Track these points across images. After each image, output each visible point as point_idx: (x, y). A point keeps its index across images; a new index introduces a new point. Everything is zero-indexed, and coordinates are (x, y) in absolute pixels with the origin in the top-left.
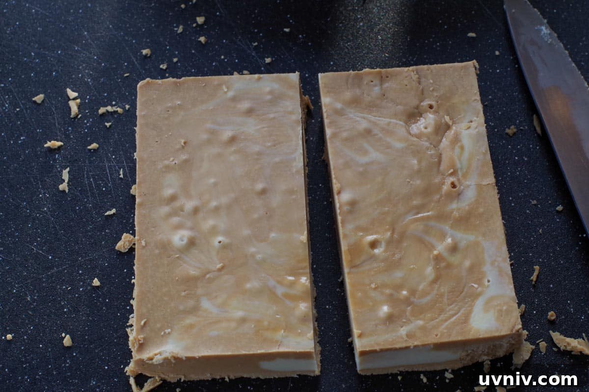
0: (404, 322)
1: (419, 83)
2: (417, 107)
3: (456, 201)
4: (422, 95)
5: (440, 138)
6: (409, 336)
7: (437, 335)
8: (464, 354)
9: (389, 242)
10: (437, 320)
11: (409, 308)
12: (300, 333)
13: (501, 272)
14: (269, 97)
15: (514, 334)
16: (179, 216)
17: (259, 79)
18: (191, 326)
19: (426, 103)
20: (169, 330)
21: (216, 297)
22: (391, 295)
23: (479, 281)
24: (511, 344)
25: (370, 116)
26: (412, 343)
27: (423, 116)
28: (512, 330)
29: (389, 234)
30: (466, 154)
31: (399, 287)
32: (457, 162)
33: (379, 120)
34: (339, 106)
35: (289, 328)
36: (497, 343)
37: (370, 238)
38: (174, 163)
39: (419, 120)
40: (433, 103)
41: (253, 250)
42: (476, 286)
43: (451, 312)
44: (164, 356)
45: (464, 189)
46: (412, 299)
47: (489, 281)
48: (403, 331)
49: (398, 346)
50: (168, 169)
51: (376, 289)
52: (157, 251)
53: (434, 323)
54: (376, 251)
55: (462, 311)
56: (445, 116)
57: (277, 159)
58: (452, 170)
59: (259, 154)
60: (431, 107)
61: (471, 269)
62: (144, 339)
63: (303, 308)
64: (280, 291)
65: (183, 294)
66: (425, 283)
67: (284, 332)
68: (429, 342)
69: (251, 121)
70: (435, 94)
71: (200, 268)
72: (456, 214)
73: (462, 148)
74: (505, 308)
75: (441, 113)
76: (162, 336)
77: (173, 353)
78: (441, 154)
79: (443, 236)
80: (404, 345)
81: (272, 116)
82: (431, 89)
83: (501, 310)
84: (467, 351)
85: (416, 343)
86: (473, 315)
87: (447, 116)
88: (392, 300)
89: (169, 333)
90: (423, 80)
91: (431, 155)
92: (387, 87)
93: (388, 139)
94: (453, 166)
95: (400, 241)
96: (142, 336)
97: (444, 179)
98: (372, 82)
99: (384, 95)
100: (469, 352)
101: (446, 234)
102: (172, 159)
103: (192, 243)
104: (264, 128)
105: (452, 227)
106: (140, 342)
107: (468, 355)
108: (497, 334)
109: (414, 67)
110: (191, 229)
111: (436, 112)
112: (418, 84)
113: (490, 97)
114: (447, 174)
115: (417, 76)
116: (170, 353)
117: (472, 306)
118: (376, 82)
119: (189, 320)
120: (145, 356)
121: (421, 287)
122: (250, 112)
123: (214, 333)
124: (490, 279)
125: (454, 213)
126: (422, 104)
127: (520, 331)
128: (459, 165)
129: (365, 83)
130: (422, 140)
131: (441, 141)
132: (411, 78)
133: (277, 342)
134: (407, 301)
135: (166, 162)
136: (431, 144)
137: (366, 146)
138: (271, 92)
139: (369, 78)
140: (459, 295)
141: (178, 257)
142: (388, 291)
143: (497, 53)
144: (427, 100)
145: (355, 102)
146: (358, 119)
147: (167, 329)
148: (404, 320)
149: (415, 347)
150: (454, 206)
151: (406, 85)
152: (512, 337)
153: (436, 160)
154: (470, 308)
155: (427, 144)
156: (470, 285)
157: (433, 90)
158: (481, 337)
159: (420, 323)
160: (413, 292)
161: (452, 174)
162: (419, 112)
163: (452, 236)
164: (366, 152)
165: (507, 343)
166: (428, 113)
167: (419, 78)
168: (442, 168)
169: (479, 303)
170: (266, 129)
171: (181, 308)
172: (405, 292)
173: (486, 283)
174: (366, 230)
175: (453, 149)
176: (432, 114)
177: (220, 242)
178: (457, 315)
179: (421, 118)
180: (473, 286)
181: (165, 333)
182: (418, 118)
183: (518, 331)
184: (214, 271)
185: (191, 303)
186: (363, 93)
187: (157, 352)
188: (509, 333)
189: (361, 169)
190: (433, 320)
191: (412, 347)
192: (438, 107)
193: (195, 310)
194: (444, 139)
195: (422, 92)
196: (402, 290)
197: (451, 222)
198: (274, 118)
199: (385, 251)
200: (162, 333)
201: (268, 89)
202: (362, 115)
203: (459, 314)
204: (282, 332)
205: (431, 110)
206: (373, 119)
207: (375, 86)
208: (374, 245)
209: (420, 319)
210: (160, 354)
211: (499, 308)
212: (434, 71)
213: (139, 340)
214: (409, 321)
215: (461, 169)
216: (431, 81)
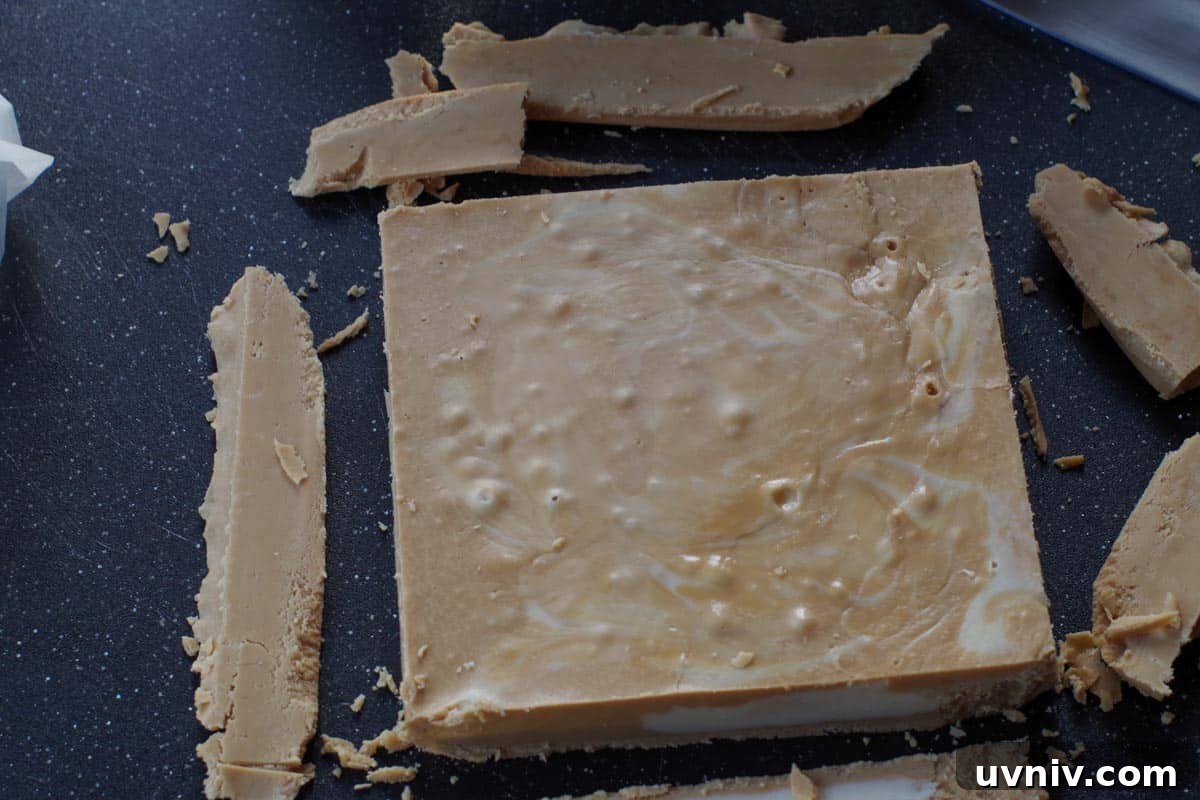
0: (836, 638)
1: (871, 202)
2: (866, 247)
3: (935, 419)
4: (876, 224)
5: (907, 304)
6: (845, 663)
7: (896, 663)
8: (947, 700)
9: (811, 492)
10: (897, 635)
11: (846, 613)
12: (715, 658)
13: (1017, 547)
14: (627, 230)
15: (1041, 662)
16: (474, 455)
17: (608, 198)
18: (512, 655)
19: (881, 240)
20: (472, 664)
21: (554, 599)
22: (813, 589)
23: (977, 565)
24: (1035, 682)
25: (777, 262)
26: (851, 676)
27: (876, 262)
28: (1036, 656)
29: (809, 477)
30: (956, 334)
31: (826, 575)
32: (939, 346)
33: (795, 269)
34: (719, 242)
35: (694, 649)
36: (1009, 679)
37: (775, 484)
38: (459, 357)
39: (869, 270)
40: (896, 239)
41: (618, 510)
42: (970, 573)
43: (925, 622)
44: (466, 710)
45: (950, 398)
46: (851, 597)
47: (994, 565)
48: (834, 654)
49: (824, 681)
50: (448, 368)
51: (783, 577)
52: (438, 520)
53: (891, 640)
54: (787, 508)
55: (943, 619)
56: (919, 264)
57: (651, 343)
58: (929, 362)
59: (617, 334)
60: (892, 246)
61: (962, 543)
62: (426, 681)
63: (718, 613)
64: (673, 582)
65: (493, 595)
66: (876, 568)
67: (687, 657)
68: (882, 675)
69: (598, 273)
70: (900, 222)
71: (519, 547)
72: (935, 442)
73: (949, 321)
74: (1024, 614)
75: (911, 258)
76: (459, 674)
77: (482, 704)
78: (909, 333)
79: (912, 482)
80: (836, 680)
81: (636, 264)
82: (893, 213)
83: (1016, 619)
84: (953, 694)
85: (858, 676)
86: (964, 626)
87: (921, 262)
88: (813, 597)
89: (472, 669)
90: (877, 196)
91: (891, 334)
92: (811, 209)
93: (812, 305)
94: (930, 352)
95: (830, 490)
96: (422, 676)
97: (914, 378)
98: (782, 199)
99: (805, 224)
100: (957, 696)
101: (918, 480)
102: (454, 350)
103: (502, 503)
104: (621, 286)
105: (927, 465)
106: (419, 687)
107: (954, 703)
108: (1008, 662)
109: (861, 173)
110: (500, 476)
111: (902, 255)
112: (867, 204)
113: (1005, 221)
114: (919, 370)
115: (866, 189)
116: (476, 705)
117: (962, 611)
118: (790, 199)
119: (509, 643)
120: (429, 711)
121: (868, 575)
122: (593, 259)
123: (556, 665)
124: (997, 561)
125: (932, 440)
126: (875, 240)
127: (1052, 657)
128: (941, 353)
129: (769, 200)
130: (874, 306)
131: (909, 308)
132: (856, 193)
133: (674, 676)
134: (842, 600)
135: (444, 357)
136: (890, 313)
137: (769, 314)
138: (630, 221)
139: (778, 192)
140: (941, 589)
141: (477, 530)
142: (806, 582)
143: (1014, 140)
144: (883, 233)
145: (749, 236)
146: (754, 266)
147: (468, 661)
148: (836, 635)
149: (857, 683)
150: (932, 427)
151: (846, 206)
152: (1036, 669)
153: (900, 342)
154: (958, 615)
155: (883, 314)
156: (959, 572)
157: (896, 215)
158: (979, 666)
159: (867, 639)
160: (853, 584)
161: (929, 369)
162: (868, 256)
163: (927, 483)
164: (769, 328)
165: (1027, 680)
166: (886, 258)
167: (869, 193)
168: (910, 357)
169: (976, 606)
170: (625, 289)
171: (491, 621)
172: (837, 584)
173: (990, 569)
174: (769, 470)
175: (932, 323)
176: (894, 259)
177: (555, 499)
178: (935, 627)
179: (874, 268)
180: (964, 574)
181: (464, 669)
182: (868, 267)
183: (1047, 656)
184: (547, 552)
185: (508, 612)
186: (766, 219)
187: (452, 702)
188: (1030, 659)
189: (760, 358)
190: (890, 635)
191: (850, 684)
192: (906, 244)
193: (516, 625)
194: (915, 305)
195: (876, 220)
196: (833, 580)
197: (926, 457)
198: (640, 269)
199: (802, 508)
200: (459, 670)
201: (625, 216)
202: (762, 259)
203: (939, 624)
204: (682, 657)
205: (892, 252)
206: (783, 267)
207: (788, 206)
208: (781, 496)
209: (866, 633)
210: (458, 706)
211: (1012, 614)
212: (898, 180)
213: (417, 684)
214: (843, 638)
215: (947, 359)
216: (893, 199)
